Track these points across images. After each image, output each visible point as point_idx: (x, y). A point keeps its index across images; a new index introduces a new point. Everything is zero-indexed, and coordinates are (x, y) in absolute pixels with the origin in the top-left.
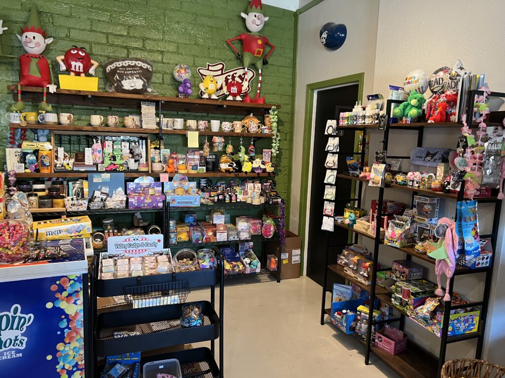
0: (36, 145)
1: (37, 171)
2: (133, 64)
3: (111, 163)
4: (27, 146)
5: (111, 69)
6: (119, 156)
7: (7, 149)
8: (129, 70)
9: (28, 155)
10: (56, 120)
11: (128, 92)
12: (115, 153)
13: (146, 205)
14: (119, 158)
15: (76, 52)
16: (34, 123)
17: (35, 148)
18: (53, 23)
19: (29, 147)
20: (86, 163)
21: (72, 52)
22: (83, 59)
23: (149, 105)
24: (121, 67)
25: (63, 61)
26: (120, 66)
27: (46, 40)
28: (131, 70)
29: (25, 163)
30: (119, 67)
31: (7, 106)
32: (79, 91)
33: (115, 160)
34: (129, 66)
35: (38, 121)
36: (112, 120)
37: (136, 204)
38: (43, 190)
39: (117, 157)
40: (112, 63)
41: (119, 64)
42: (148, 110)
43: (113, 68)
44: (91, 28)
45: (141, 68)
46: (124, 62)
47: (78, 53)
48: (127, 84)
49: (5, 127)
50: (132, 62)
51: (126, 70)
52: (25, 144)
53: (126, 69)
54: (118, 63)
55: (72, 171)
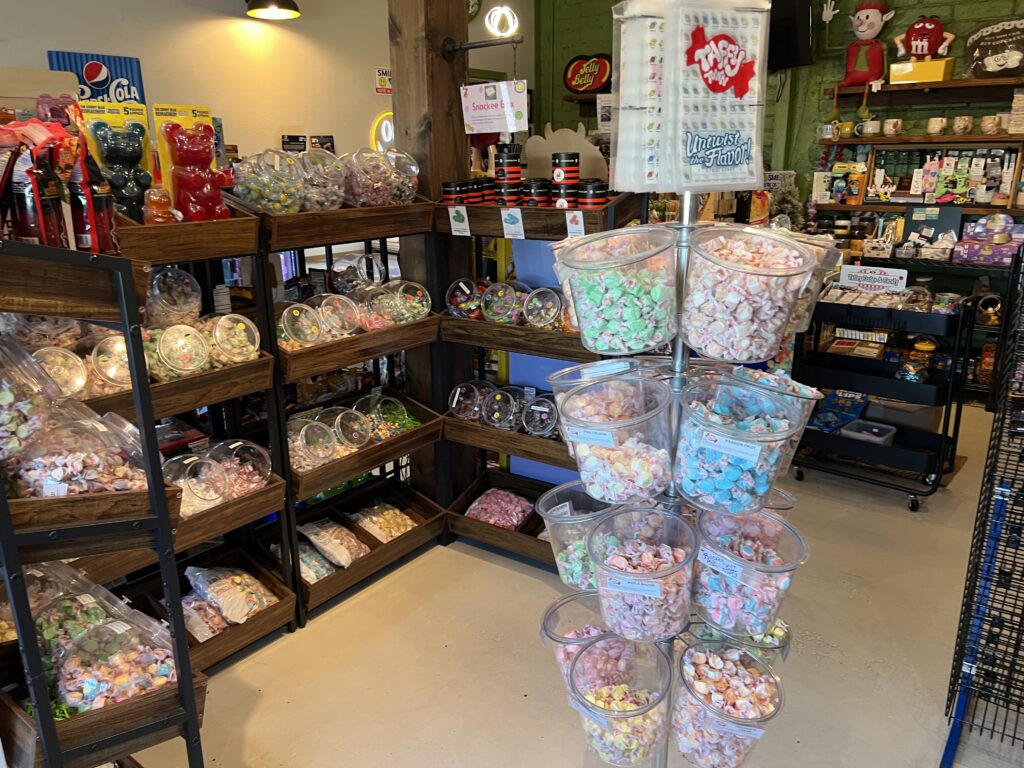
0: (848, 166)
1: (843, 201)
2: (1011, 27)
3: (948, 192)
4: (839, 168)
5: (973, 42)
6: (964, 180)
7: (816, 174)
8: (1000, 39)
9: (838, 181)
10: (877, 131)
11: (993, 75)
12: (957, 177)
13: (982, 258)
14: (963, 183)
15: (921, 25)
16: (850, 136)
17: (846, 170)
19: (840, 170)
20: (911, 192)
21: (917, 26)
22: (930, 33)
24: (988, 36)
25: (902, 41)
26: (989, 33)
27: (885, 16)
29: (832, 192)
30: (986, 36)
33: (954, 186)
34: (1004, 31)
35: (855, 134)
36: (961, 123)
37: (965, 256)
38: (845, 227)
39: (958, 183)
41: (987, 31)
42: (1023, 102)
43: (976, 39)
45: (1023, 29)
46: (996, 26)
48: (992, 64)
52: (837, 165)
53: (995, 38)
55: (889, 203)
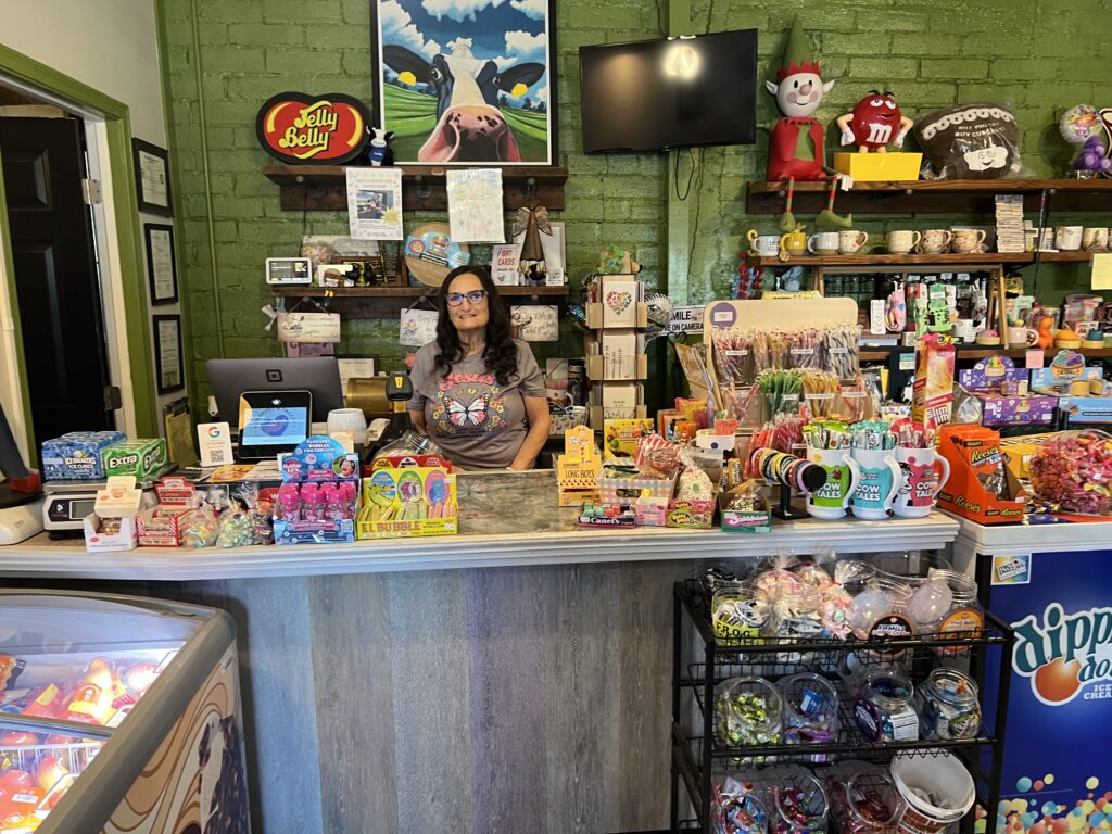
2: (986, 116)
3: (928, 330)
5: (938, 132)
6: (942, 313)
8: (979, 130)
10: (836, 246)
11: (977, 175)
12: (933, 309)
13: (1018, 417)
14: (942, 318)
15: (881, 102)
16: (801, 253)
18: (821, 50)
20: (873, 331)
21: (873, 103)
22: (892, 115)
23: (1010, 202)
24: (961, 125)
25: (849, 124)
26: (960, 121)
27: (825, 86)
28: (984, 129)
30: (959, 125)
31: (732, 224)
32: (890, 183)
33: (932, 323)
34: (979, 121)
35: (807, 250)
36: (935, 239)
37: (999, 416)
39: (936, 318)
40: (936, 117)
41: (956, 118)
42: (1009, 213)
43: (941, 128)
44: (890, 50)
45: (1001, 120)
46: (966, 114)
47: (884, 104)
48: (976, 161)
49: (726, 265)
50: (984, 110)
51: (974, 130)
52: (770, 297)
53: (973, 128)
54: (952, 117)
